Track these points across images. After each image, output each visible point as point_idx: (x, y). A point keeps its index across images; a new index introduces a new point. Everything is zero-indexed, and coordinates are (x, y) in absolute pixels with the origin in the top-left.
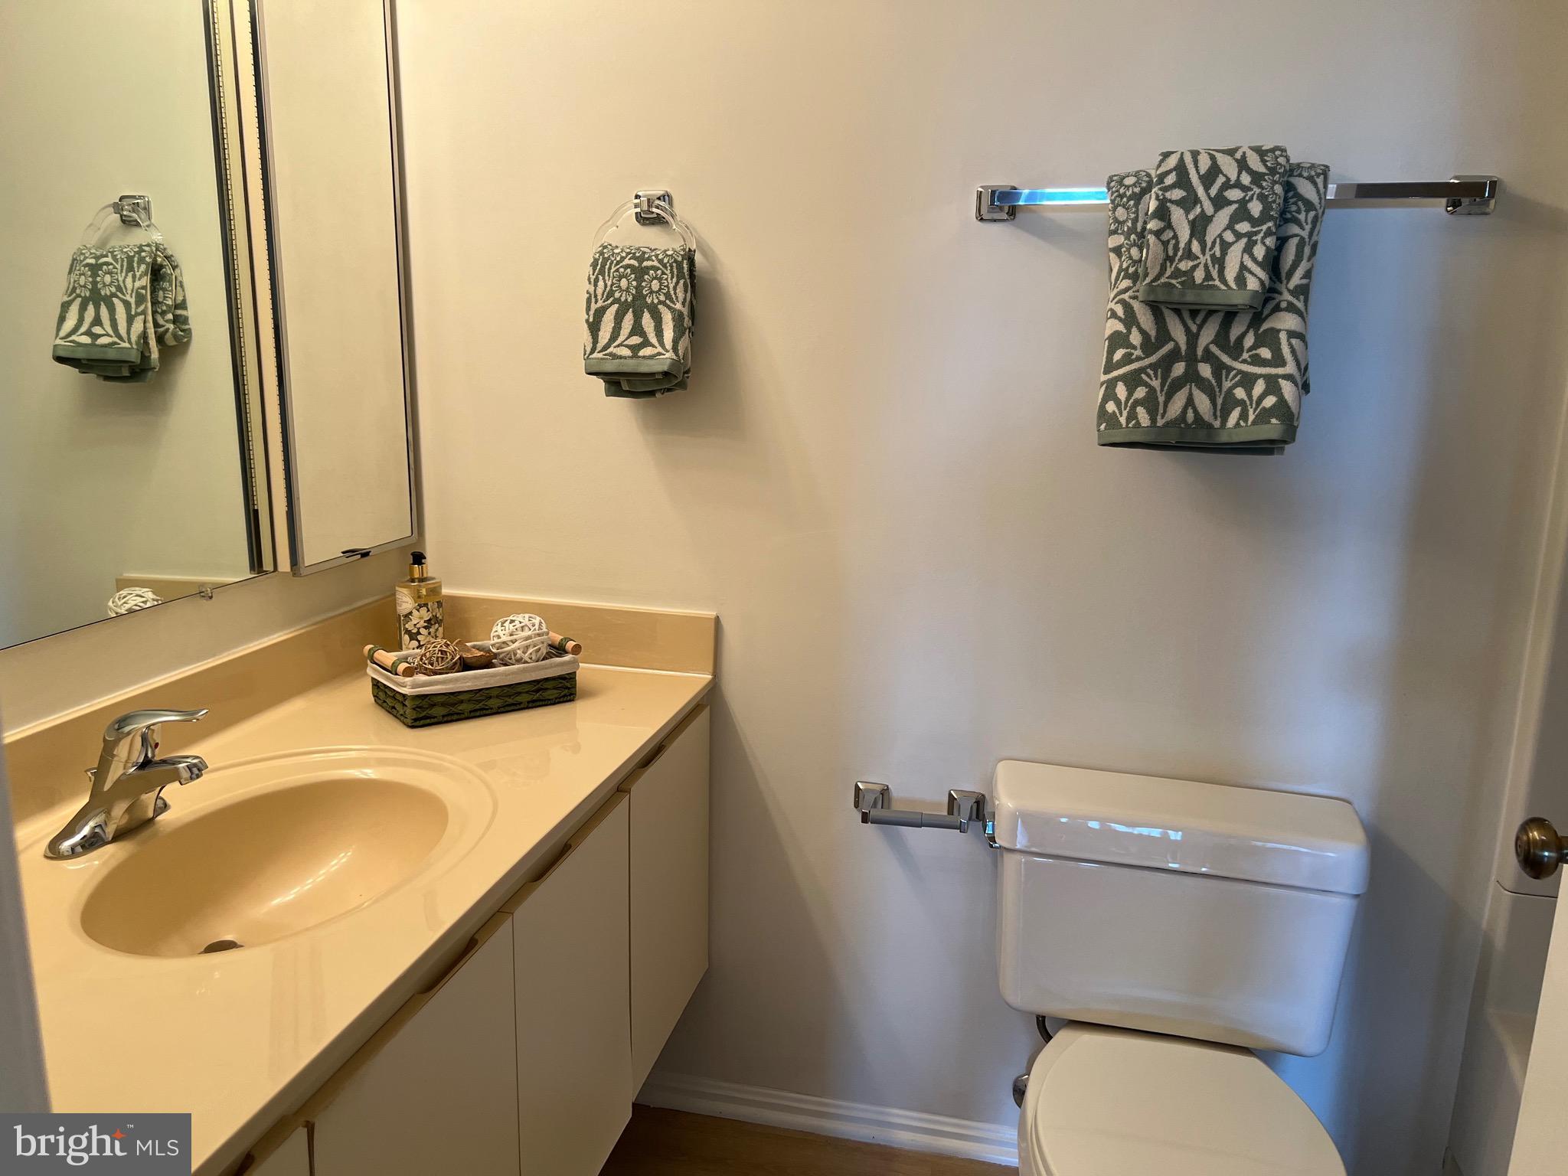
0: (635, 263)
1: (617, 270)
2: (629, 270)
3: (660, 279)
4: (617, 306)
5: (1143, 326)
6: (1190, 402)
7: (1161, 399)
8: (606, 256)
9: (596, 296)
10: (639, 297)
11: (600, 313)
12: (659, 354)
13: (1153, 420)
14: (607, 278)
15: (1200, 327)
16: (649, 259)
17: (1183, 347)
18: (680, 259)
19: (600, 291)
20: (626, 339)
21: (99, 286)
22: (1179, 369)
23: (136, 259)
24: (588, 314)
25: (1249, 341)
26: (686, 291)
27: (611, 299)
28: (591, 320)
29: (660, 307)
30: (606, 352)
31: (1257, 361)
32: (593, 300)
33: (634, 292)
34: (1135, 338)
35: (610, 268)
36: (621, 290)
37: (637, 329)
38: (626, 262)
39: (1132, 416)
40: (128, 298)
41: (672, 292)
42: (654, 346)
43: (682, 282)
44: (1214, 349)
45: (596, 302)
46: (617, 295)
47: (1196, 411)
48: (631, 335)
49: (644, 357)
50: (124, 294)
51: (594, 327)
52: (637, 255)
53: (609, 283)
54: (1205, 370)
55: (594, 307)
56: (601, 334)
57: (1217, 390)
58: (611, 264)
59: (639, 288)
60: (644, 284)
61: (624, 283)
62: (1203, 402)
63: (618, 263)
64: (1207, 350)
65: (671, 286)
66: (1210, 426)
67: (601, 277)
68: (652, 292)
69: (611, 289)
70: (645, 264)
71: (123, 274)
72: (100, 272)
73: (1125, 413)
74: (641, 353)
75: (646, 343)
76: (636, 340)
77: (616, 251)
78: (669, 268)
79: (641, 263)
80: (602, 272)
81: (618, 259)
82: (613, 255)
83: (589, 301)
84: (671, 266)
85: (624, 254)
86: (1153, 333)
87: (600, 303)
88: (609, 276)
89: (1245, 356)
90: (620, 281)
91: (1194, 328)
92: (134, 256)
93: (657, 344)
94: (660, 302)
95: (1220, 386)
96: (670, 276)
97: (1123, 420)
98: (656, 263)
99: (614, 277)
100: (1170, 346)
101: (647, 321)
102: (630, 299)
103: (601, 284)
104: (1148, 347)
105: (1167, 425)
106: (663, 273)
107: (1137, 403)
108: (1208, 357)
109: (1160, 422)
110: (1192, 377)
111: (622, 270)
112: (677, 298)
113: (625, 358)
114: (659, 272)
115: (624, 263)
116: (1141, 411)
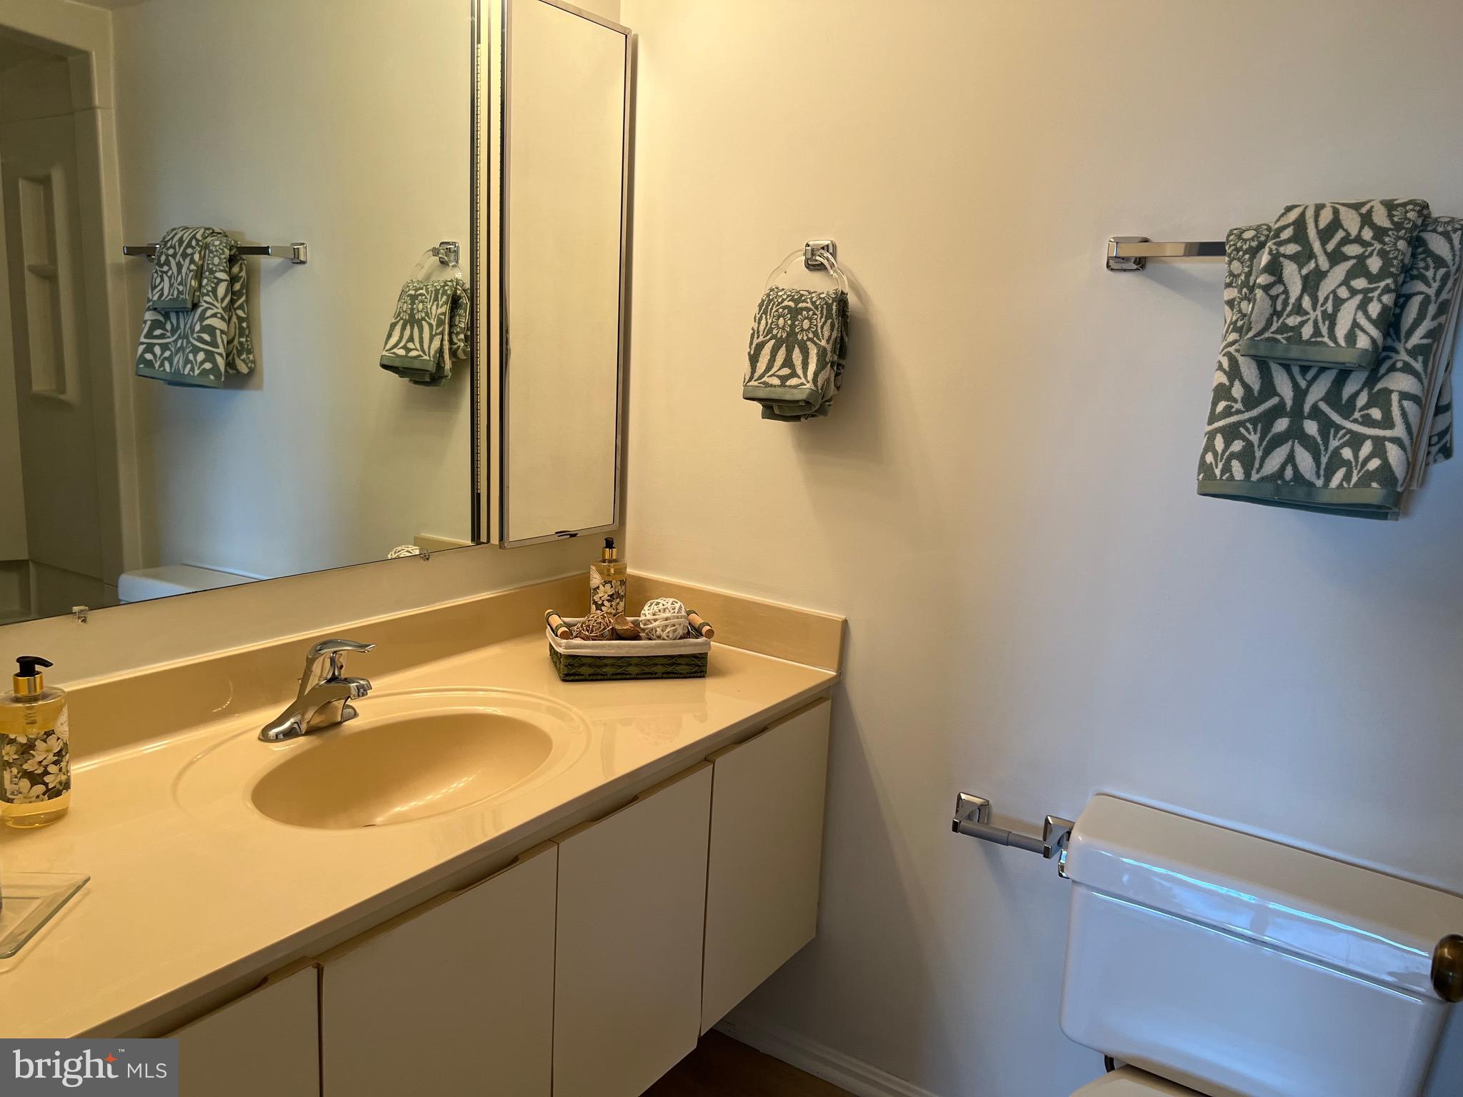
0: (792, 304)
1: (777, 311)
2: (786, 311)
3: (810, 319)
4: (774, 341)
5: (1246, 379)
6: (1291, 458)
7: (1258, 454)
8: (771, 297)
9: (758, 332)
10: (792, 334)
11: (760, 347)
12: (802, 384)
13: (1248, 475)
14: (768, 317)
15: (1310, 384)
16: (805, 301)
17: (1289, 403)
18: (830, 302)
19: (762, 328)
20: (778, 371)
21: (415, 312)
22: (1282, 425)
23: (441, 291)
24: (750, 347)
25: (1362, 400)
26: (832, 330)
27: (770, 336)
28: (752, 353)
29: (808, 343)
30: (761, 381)
31: (1368, 421)
32: (756, 336)
33: (788, 330)
34: (1237, 391)
35: (772, 309)
36: (779, 328)
37: (788, 363)
38: (786, 303)
39: (1227, 468)
40: (432, 321)
41: (819, 331)
42: (799, 377)
43: (829, 321)
44: (1323, 406)
45: (758, 338)
46: (775, 332)
47: (1295, 468)
48: (783, 366)
49: (790, 386)
50: (429, 318)
51: (754, 359)
52: (796, 297)
53: (770, 321)
54: (1311, 427)
55: (756, 341)
56: (758, 364)
57: (1322, 448)
58: (773, 305)
59: (793, 326)
60: (797, 323)
61: (781, 321)
62: (1304, 460)
63: (779, 304)
64: (1315, 408)
65: (819, 325)
66: (1311, 485)
67: (764, 316)
68: (802, 330)
69: (771, 327)
70: (800, 305)
71: (431, 303)
72: (416, 301)
73: (1220, 466)
74: (788, 383)
75: (794, 374)
76: (786, 371)
77: (780, 294)
78: (820, 309)
79: (796, 305)
80: (765, 313)
81: (780, 300)
82: (776, 297)
83: (753, 336)
84: (822, 308)
85: (785, 297)
86: (1256, 387)
87: (761, 339)
88: (770, 315)
89: (1357, 415)
90: (778, 320)
91: (1303, 384)
92: (440, 290)
93: (802, 376)
94: (809, 339)
95: (1326, 444)
96: (819, 317)
97: (1218, 472)
98: (809, 305)
99: (774, 316)
100: (1275, 400)
101: (797, 356)
102: (784, 335)
103: (763, 322)
104: (1250, 400)
105: (1262, 479)
106: (814, 314)
107: (1233, 456)
108: (1316, 413)
109: (1255, 477)
110: (1296, 433)
111: (781, 310)
112: (823, 335)
113: (775, 386)
114: (811, 313)
115: (783, 304)
116: (1236, 467)
